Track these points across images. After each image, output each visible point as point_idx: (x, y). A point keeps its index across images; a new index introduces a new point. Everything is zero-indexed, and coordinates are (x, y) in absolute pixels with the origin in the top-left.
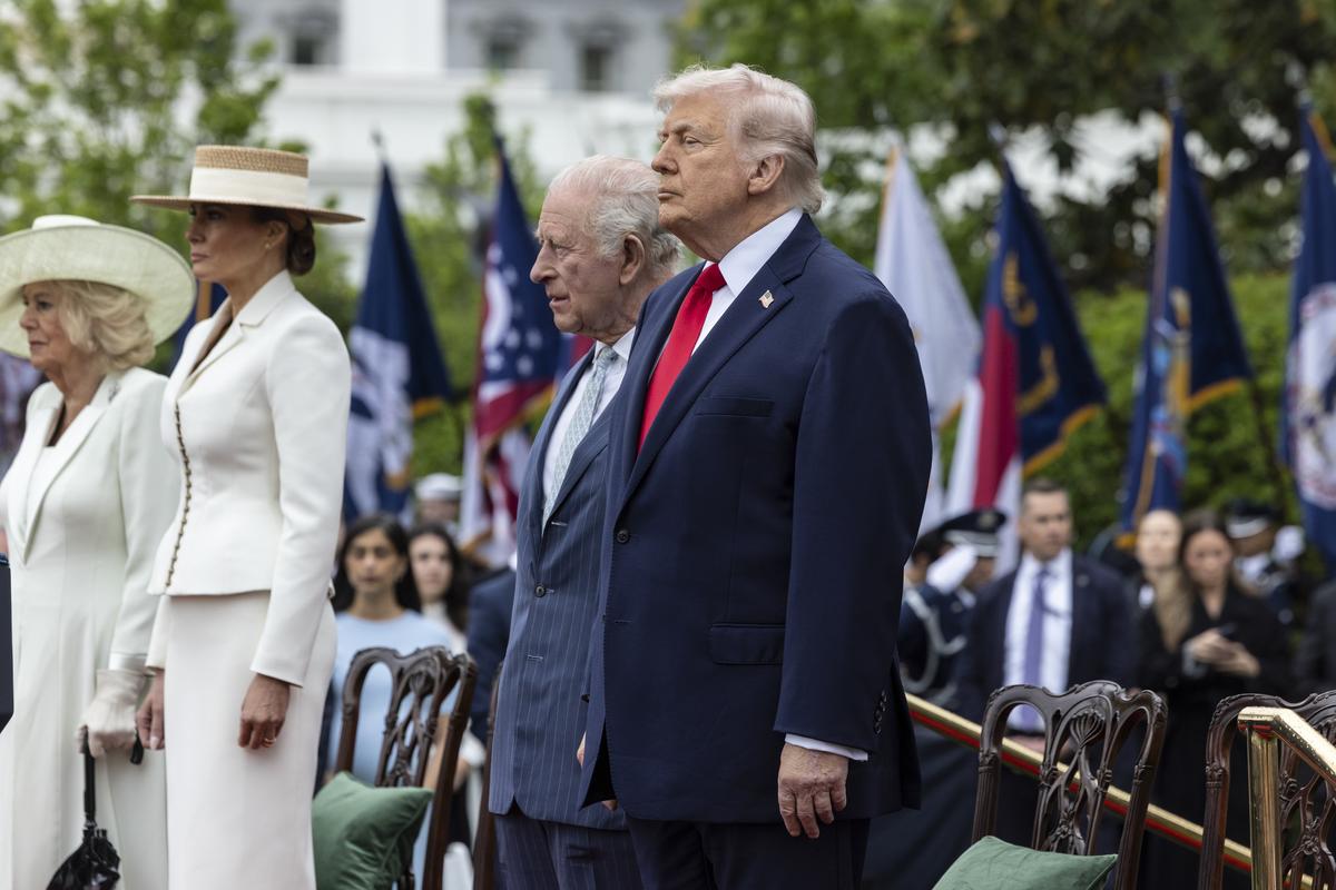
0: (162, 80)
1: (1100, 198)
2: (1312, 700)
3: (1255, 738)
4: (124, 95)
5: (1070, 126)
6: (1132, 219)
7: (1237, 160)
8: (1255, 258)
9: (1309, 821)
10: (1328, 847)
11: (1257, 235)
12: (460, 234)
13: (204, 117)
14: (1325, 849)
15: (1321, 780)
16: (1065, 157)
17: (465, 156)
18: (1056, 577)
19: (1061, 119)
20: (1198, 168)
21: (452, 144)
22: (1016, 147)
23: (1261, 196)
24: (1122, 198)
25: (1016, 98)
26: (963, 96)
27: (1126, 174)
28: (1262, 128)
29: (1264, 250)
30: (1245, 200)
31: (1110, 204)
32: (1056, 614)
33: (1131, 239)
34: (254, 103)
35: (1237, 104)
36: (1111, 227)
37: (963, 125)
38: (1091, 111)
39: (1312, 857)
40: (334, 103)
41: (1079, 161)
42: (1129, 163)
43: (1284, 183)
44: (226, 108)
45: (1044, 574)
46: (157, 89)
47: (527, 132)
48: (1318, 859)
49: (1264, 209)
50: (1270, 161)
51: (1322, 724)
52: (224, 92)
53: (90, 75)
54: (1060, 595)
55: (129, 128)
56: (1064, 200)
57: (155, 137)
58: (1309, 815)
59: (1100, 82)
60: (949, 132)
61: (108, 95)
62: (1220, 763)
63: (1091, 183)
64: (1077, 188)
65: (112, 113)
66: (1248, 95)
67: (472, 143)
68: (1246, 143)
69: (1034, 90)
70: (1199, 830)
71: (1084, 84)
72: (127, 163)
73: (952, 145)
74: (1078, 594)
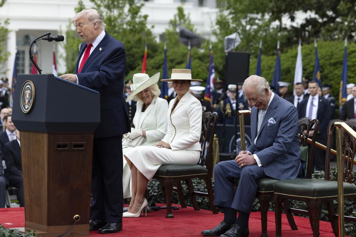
0: (122, 4)
1: (299, 26)
2: (348, 121)
3: (337, 128)
4: (115, 7)
5: (293, 13)
6: (305, 31)
7: (325, 19)
8: (329, 38)
9: (347, 144)
10: (351, 149)
11: (329, 33)
12: (177, 33)
13: (129, 11)
14: (350, 149)
15: (350, 136)
16: (293, 19)
17: (177, 19)
18: (316, 99)
19: (292, 12)
20: (318, 21)
21: (175, 16)
22: (283, 16)
23: (330, 26)
24: (303, 26)
25: (283, 7)
26: (273, 7)
27: (304, 22)
28: (330, 13)
29: (331, 37)
30: (327, 27)
31: (301, 28)
32: (315, 106)
33: (305, 35)
34: (139, 8)
35: (326, 9)
36: (301, 32)
37: (273, 13)
38: (297, 10)
39: (348, 150)
40: (153, 8)
41: (295, 19)
42: (304, 20)
43: (334, 24)
44: (134, 9)
45: (313, 99)
46: (120, 5)
47: (189, 14)
48: (349, 151)
49: (331, 29)
50: (332, 20)
51: (350, 125)
52: (134, 6)
53: (108, 3)
54: (316, 103)
55: (116, 12)
56: (292, 27)
57: (120, 14)
58: (347, 143)
59: (299, 4)
60: (271, 14)
61: (112, 6)
62: (330, 132)
63: (297, 24)
64: (295, 24)
65: (112, 10)
66: (328, 7)
67: (179, 16)
68: (327, 16)
69: (287, 6)
70: (326, 147)
71: (296, 5)
72: (116, 19)
73: (270, 16)
74: (319, 103)
